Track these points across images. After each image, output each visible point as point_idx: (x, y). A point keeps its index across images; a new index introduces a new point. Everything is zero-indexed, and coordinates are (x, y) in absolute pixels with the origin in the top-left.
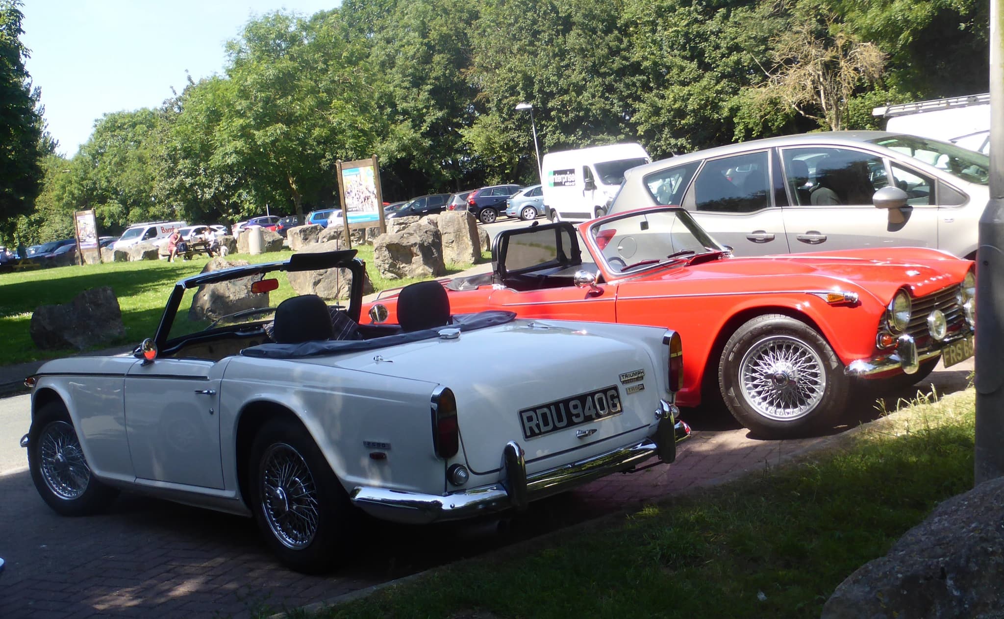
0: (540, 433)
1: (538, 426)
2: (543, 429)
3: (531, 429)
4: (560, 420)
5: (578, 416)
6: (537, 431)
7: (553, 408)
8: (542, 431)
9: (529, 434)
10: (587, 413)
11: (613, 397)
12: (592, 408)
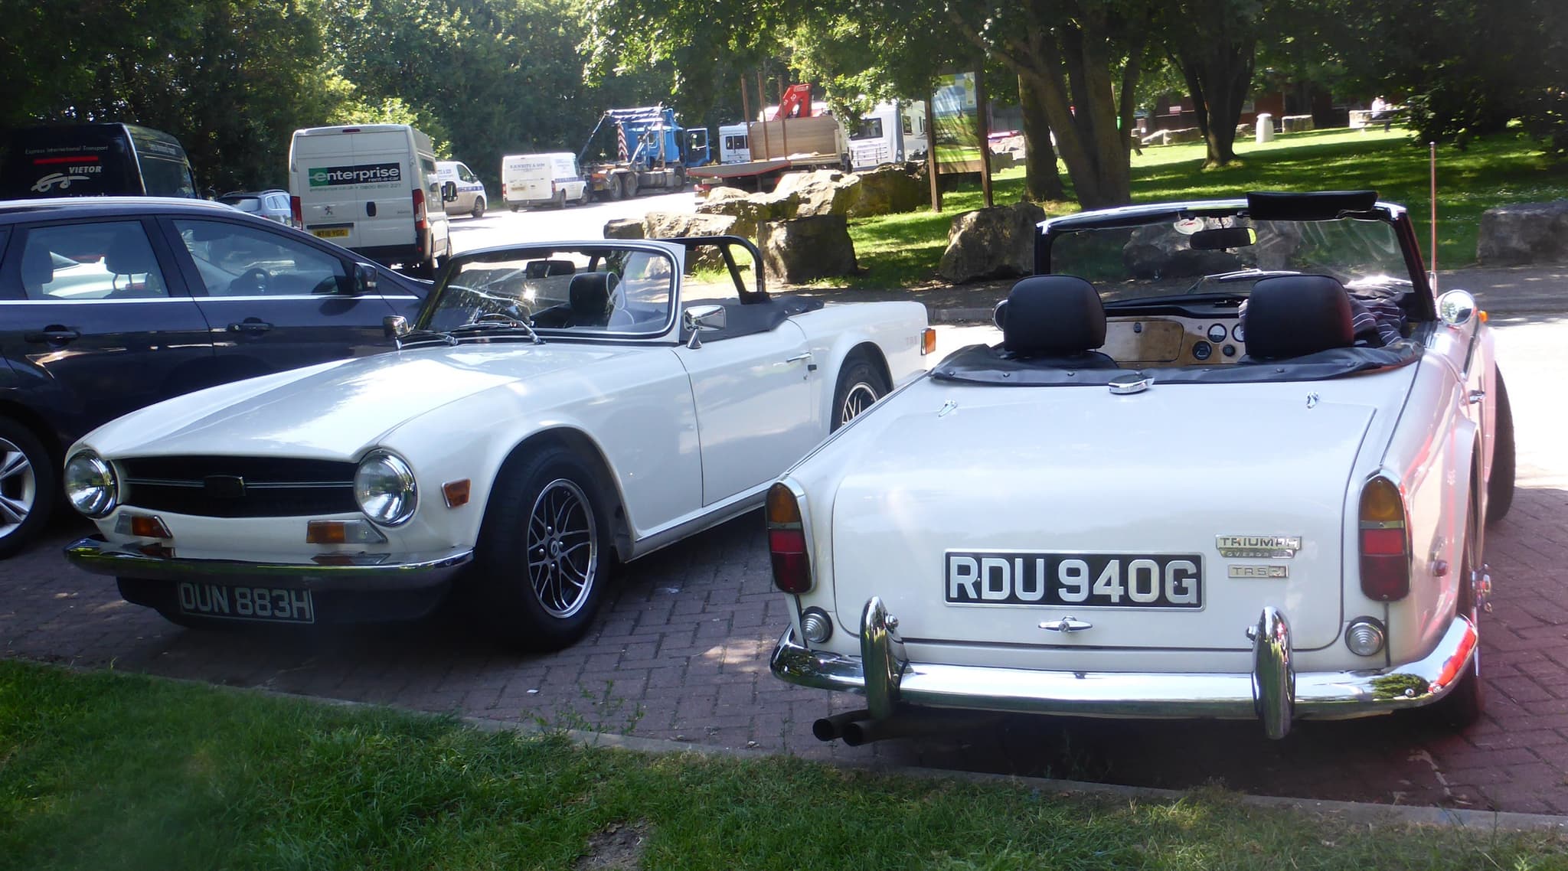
0: (979, 600)
1: (977, 586)
2: (987, 594)
3: (961, 587)
4: (1030, 586)
5: (1075, 589)
6: (972, 594)
7: (1019, 562)
8: (984, 596)
9: (954, 594)
10: (1100, 589)
11: (1180, 574)
12: (1116, 580)
